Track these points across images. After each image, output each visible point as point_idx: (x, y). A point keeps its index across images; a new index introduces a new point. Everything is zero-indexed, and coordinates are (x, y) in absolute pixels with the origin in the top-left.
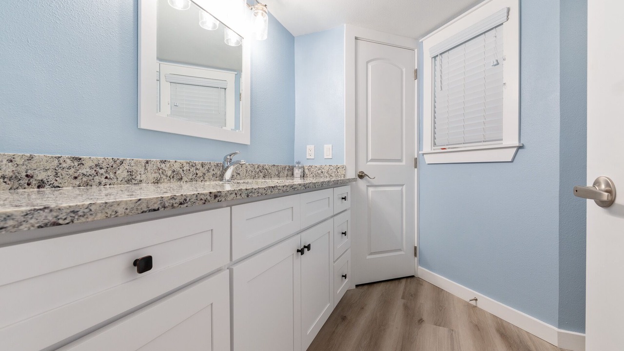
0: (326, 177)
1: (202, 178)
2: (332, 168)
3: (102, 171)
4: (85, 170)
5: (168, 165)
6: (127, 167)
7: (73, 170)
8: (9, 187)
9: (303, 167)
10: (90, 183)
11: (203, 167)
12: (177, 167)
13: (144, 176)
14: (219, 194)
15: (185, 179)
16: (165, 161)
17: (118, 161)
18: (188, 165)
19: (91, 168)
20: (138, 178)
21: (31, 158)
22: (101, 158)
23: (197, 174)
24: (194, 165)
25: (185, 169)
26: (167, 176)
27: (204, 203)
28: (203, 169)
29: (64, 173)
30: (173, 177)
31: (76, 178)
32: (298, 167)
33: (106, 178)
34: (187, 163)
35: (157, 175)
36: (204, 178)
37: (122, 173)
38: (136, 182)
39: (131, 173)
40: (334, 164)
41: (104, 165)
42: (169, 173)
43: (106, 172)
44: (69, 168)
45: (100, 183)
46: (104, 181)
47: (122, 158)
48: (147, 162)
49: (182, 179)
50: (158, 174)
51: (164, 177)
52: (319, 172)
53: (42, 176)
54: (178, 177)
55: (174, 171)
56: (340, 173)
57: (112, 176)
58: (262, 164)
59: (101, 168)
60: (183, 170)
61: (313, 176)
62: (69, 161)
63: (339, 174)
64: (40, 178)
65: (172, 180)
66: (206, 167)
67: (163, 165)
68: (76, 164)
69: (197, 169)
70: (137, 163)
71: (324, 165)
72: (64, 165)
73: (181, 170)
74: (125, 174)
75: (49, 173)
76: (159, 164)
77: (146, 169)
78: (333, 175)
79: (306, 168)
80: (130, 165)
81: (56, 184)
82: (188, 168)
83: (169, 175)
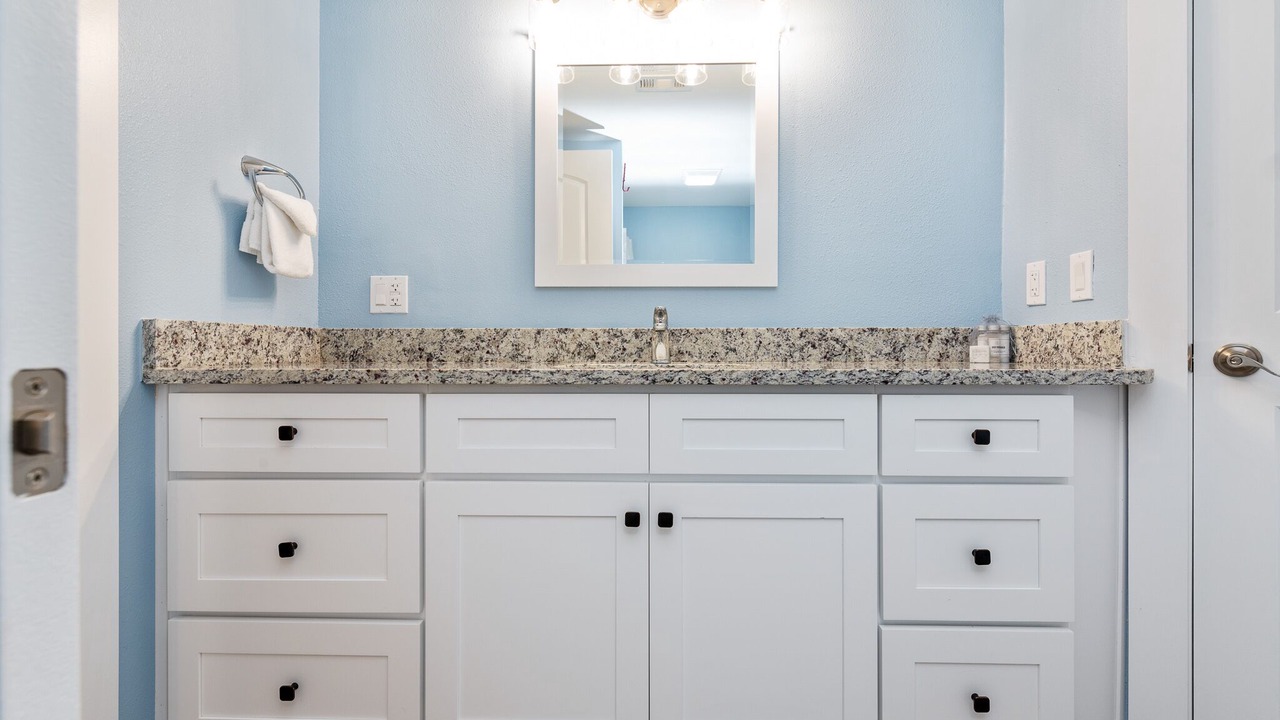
0: (1068, 363)
1: (635, 357)
2: (1083, 332)
3: (483, 345)
4: (466, 343)
5: (571, 335)
6: (512, 340)
7: (455, 343)
8: (407, 358)
9: (1011, 332)
10: (472, 358)
11: (637, 337)
12: (586, 338)
13: (533, 352)
14: (384, 374)
15: (602, 357)
16: (566, 329)
17: (501, 332)
18: (606, 334)
19: (472, 341)
20: (526, 353)
21: (422, 332)
22: (483, 329)
23: (624, 349)
24: (619, 334)
25: (600, 340)
26: (568, 352)
27: (359, 383)
28: (638, 341)
29: (448, 346)
30: (579, 354)
31: (458, 352)
32: (987, 330)
33: (488, 352)
34: (605, 331)
35: (551, 350)
36: (640, 357)
37: (506, 347)
38: (523, 359)
39: (516, 346)
40: (1088, 320)
41: (486, 338)
42: (573, 347)
43: (488, 345)
44: (452, 342)
45: (481, 359)
46: (485, 356)
47: (505, 329)
48: (539, 333)
49: (594, 356)
50: (553, 349)
51: (565, 353)
52: (1050, 345)
53: (430, 349)
54: (588, 354)
55: (580, 345)
56: (1107, 349)
57: (494, 350)
58: (817, 328)
59: (482, 341)
60: (597, 343)
61: (1035, 359)
62: (452, 334)
63: (1104, 353)
64: (428, 351)
65: (577, 358)
66: (646, 338)
67: (562, 336)
68: (458, 336)
69: (624, 341)
70: (524, 334)
71: (1061, 323)
72: (448, 338)
73: (593, 343)
74: (510, 348)
75: (436, 346)
76: (556, 335)
77: (536, 342)
78: (1086, 357)
79: (1019, 334)
80: (515, 336)
81: (441, 358)
82: (607, 340)
83: (572, 350)
